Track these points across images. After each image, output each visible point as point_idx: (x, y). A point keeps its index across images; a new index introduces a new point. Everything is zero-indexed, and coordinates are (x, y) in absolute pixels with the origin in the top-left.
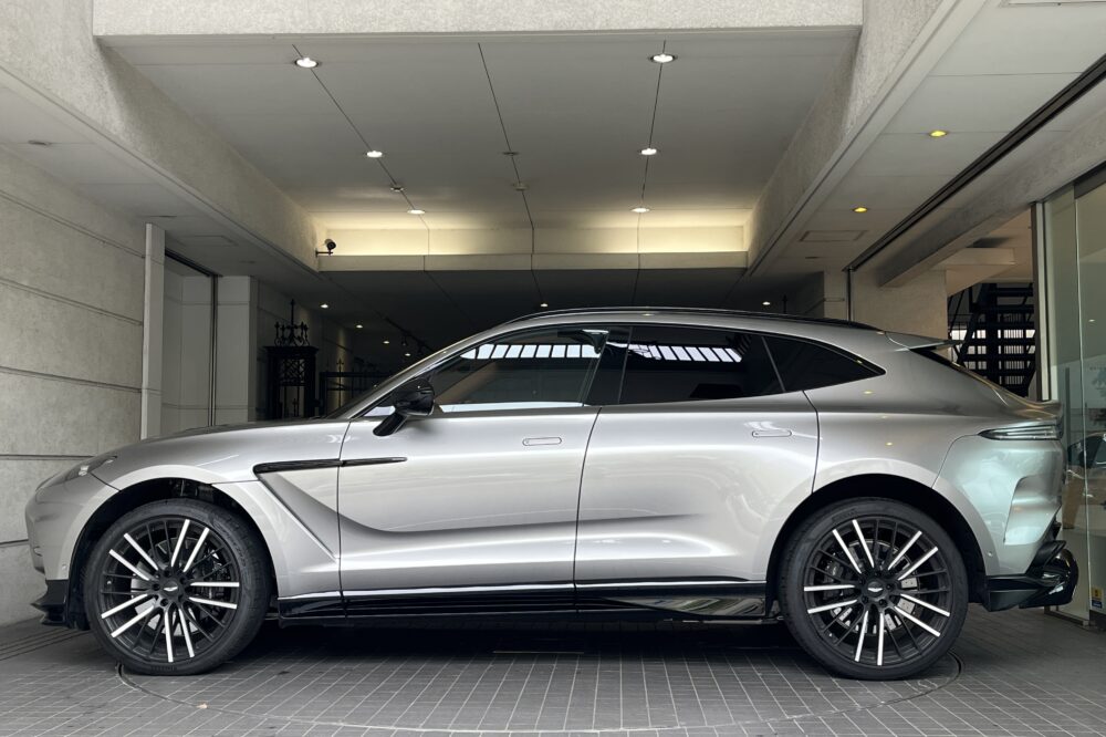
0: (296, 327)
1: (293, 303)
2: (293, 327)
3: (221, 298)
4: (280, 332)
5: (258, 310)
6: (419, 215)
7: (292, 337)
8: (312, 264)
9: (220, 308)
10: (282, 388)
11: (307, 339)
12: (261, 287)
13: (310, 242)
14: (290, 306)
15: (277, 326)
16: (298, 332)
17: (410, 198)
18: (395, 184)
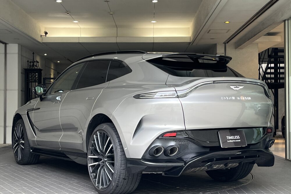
0: (35, 62)
2: (33, 62)
3: (8, 51)
4: (29, 63)
5: (21, 56)
6: (77, 23)
7: (33, 65)
8: (39, 39)
9: (8, 55)
10: (30, 83)
11: (39, 66)
12: (22, 48)
13: (38, 32)
14: (33, 54)
15: (28, 61)
16: (35, 64)
17: (73, 17)
18: (68, 12)
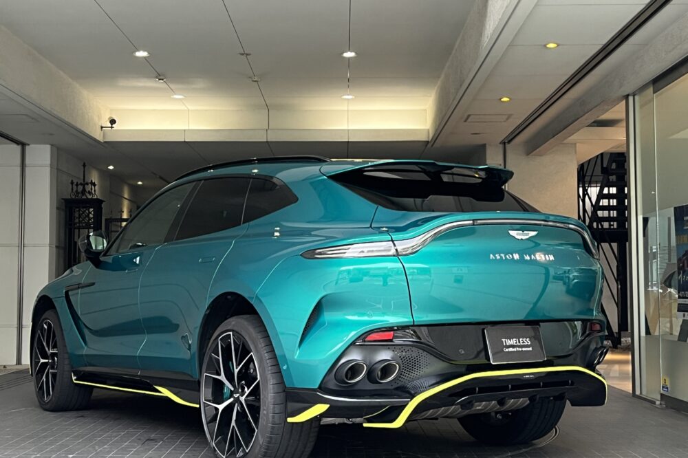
0: (87, 184)
1: (84, 166)
2: (84, 184)
3: (27, 161)
4: (75, 187)
5: (57, 171)
6: (180, 99)
7: (84, 191)
8: (98, 136)
9: (27, 170)
10: (77, 231)
11: (97, 193)
12: (59, 153)
13: (96, 119)
14: (83, 167)
15: (72, 183)
16: (88, 188)
17: (172, 86)
18: (160, 77)
